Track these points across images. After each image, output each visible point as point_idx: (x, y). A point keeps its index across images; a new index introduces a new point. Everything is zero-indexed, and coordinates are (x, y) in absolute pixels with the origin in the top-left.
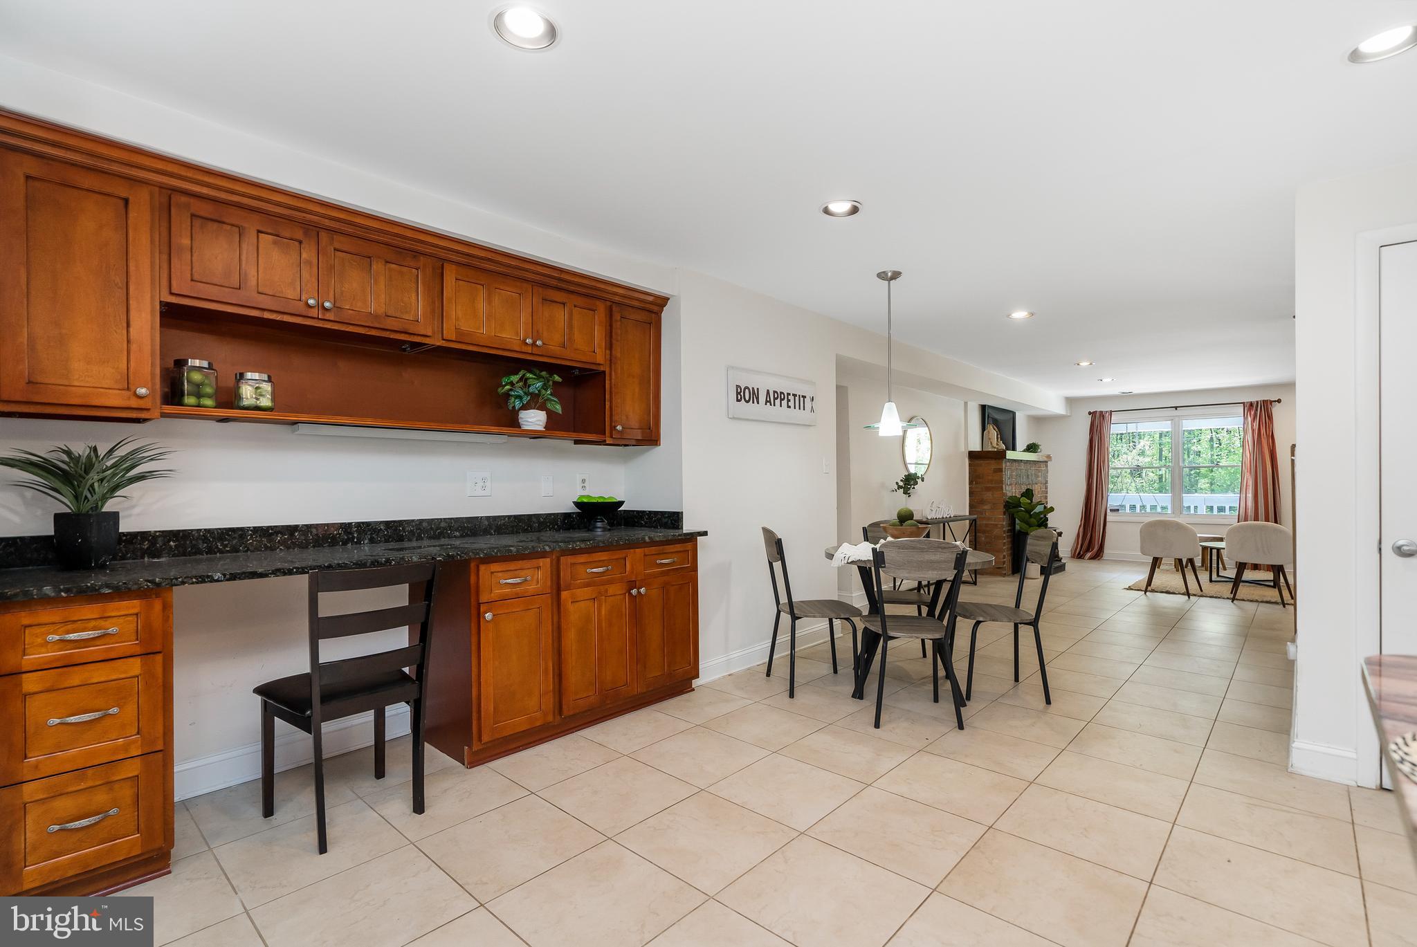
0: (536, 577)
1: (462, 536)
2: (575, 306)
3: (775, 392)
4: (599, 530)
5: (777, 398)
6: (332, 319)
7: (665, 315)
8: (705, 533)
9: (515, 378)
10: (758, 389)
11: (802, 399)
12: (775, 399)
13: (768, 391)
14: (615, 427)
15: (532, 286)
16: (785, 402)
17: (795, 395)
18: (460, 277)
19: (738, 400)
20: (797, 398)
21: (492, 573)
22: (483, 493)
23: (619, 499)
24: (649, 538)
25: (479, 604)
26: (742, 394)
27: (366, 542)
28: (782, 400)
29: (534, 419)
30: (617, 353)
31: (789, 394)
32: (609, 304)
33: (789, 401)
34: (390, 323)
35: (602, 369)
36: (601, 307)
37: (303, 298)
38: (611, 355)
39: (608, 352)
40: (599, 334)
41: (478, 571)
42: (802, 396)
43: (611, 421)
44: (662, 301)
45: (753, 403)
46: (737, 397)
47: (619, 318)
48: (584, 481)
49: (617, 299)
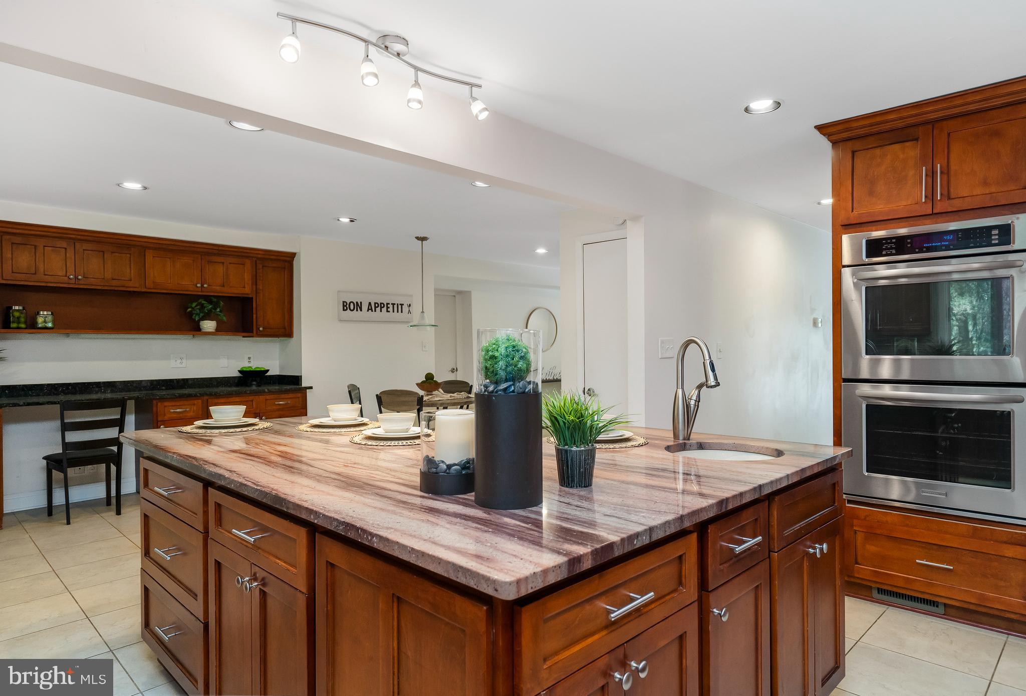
0: (192, 409)
1: (166, 389)
2: (230, 263)
3: (375, 303)
4: (254, 386)
5: (378, 307)
6: (83, 283)
7: (295, 262)
8: (311, 388)
9: (194, 305)
10: (361, 303)
11: (400, 306)
12: (375, 307)
13: (370, 304)
14: (259, 328)
15: (201, 255)
16: (385, 309)
17: (393, 304)
18: (154, 255)
19: (344, 310)
20: (395, 306)
21: (165, 406)
22: (181, 366)
23: (267, 369)
24: (268, 390)
25: (158, 421)
26: (348, 306)
27: (109, 392)
28: (381, 308)
29: (209, 325)
30: (260, 287)
31: (388, 304)
32: (254, 259)
33: (388, 308)
34: (114, 283)
35: (250, 296)
36: (248, 262)
37: (68, 275)
38: (256, 288)
39: (254, 287)
40: (247, 277)
41: (157, 405)
42: (400, 304)
43: (257, 325)
44: (293, 255)
45: (357, 310)
46: (344, 308)
47: (261, 267)
48: (249, 358)
49: (259, 256)
